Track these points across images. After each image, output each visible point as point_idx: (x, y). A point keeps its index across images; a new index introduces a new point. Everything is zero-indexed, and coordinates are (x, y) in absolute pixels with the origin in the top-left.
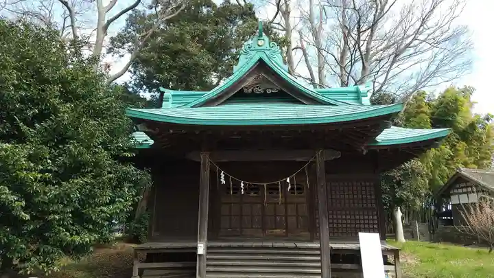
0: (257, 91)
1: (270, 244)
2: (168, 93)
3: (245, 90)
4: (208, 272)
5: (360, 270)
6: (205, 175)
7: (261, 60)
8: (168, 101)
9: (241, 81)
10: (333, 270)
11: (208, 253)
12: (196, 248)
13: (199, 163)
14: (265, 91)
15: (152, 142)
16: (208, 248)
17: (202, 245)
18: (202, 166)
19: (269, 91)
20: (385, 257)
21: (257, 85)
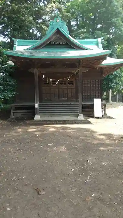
0: (57, 43)
1: (61, 104)
3: (52, 43)
4: (40, 113)
5: (93, 111)
6: (36, 78)
7: (58, 29)
8: (16, 44)
9: (49, 39)
11: (39, 107)
12: (35, 106)
13: (34, 73)
15: (13, 64)
16: (39, 105)
17: (37, 105)
18: (35, 75)
19: (61, 43)
20: (102, 106)
21: (56, 40)
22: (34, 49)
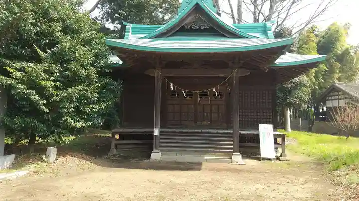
0: (194, 27)
1: (200, 130)
2: (129, 26)
3: (186, 27)
4: (161, 146)
6: (158, 85)
7: (197, 5)
8: (129, 32)
9: (183, 20)
10: (241, 147)
11: (160, 135)
12: (153, 132)
13: (154, 77)
14: (200, 28)
15: (121, 62)
16: (160, 132)
17: (157, 130)
18: (156, 80)
19: (203, 28)
21: (195, 23)
22: (155, 38)
